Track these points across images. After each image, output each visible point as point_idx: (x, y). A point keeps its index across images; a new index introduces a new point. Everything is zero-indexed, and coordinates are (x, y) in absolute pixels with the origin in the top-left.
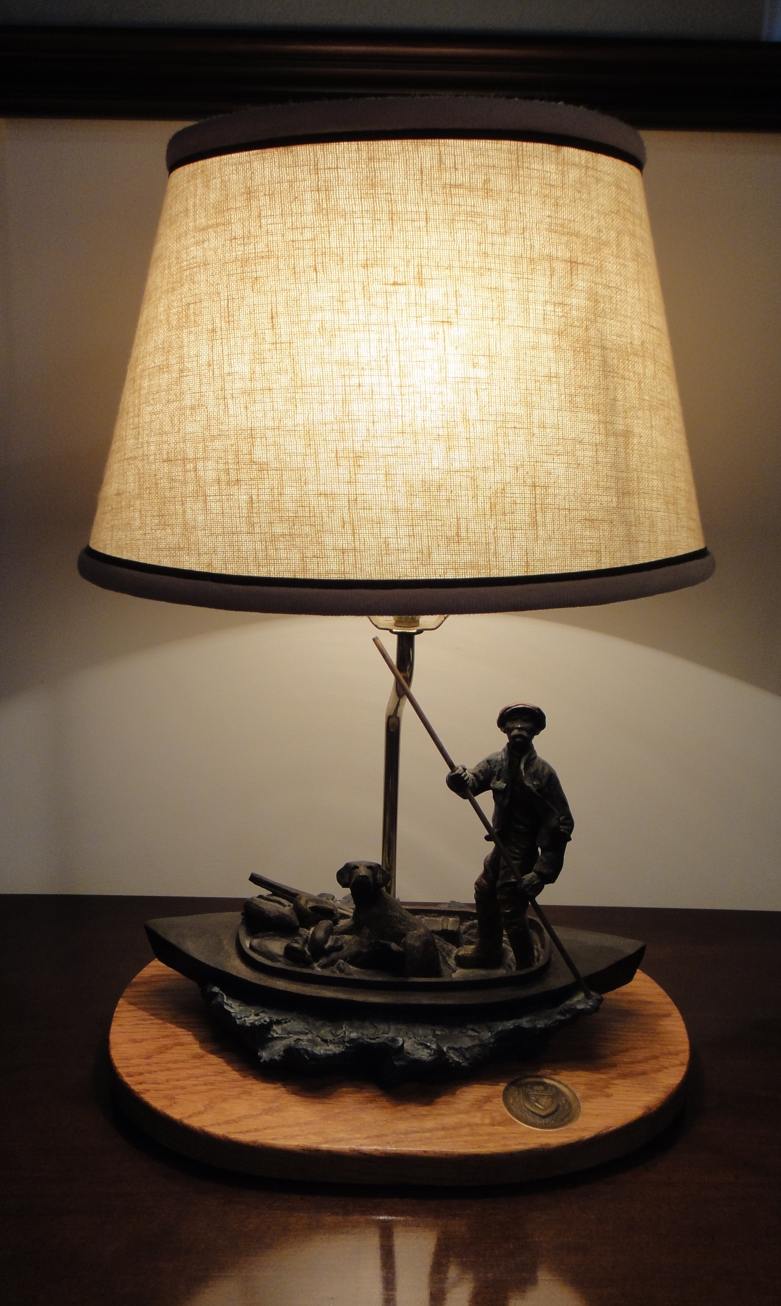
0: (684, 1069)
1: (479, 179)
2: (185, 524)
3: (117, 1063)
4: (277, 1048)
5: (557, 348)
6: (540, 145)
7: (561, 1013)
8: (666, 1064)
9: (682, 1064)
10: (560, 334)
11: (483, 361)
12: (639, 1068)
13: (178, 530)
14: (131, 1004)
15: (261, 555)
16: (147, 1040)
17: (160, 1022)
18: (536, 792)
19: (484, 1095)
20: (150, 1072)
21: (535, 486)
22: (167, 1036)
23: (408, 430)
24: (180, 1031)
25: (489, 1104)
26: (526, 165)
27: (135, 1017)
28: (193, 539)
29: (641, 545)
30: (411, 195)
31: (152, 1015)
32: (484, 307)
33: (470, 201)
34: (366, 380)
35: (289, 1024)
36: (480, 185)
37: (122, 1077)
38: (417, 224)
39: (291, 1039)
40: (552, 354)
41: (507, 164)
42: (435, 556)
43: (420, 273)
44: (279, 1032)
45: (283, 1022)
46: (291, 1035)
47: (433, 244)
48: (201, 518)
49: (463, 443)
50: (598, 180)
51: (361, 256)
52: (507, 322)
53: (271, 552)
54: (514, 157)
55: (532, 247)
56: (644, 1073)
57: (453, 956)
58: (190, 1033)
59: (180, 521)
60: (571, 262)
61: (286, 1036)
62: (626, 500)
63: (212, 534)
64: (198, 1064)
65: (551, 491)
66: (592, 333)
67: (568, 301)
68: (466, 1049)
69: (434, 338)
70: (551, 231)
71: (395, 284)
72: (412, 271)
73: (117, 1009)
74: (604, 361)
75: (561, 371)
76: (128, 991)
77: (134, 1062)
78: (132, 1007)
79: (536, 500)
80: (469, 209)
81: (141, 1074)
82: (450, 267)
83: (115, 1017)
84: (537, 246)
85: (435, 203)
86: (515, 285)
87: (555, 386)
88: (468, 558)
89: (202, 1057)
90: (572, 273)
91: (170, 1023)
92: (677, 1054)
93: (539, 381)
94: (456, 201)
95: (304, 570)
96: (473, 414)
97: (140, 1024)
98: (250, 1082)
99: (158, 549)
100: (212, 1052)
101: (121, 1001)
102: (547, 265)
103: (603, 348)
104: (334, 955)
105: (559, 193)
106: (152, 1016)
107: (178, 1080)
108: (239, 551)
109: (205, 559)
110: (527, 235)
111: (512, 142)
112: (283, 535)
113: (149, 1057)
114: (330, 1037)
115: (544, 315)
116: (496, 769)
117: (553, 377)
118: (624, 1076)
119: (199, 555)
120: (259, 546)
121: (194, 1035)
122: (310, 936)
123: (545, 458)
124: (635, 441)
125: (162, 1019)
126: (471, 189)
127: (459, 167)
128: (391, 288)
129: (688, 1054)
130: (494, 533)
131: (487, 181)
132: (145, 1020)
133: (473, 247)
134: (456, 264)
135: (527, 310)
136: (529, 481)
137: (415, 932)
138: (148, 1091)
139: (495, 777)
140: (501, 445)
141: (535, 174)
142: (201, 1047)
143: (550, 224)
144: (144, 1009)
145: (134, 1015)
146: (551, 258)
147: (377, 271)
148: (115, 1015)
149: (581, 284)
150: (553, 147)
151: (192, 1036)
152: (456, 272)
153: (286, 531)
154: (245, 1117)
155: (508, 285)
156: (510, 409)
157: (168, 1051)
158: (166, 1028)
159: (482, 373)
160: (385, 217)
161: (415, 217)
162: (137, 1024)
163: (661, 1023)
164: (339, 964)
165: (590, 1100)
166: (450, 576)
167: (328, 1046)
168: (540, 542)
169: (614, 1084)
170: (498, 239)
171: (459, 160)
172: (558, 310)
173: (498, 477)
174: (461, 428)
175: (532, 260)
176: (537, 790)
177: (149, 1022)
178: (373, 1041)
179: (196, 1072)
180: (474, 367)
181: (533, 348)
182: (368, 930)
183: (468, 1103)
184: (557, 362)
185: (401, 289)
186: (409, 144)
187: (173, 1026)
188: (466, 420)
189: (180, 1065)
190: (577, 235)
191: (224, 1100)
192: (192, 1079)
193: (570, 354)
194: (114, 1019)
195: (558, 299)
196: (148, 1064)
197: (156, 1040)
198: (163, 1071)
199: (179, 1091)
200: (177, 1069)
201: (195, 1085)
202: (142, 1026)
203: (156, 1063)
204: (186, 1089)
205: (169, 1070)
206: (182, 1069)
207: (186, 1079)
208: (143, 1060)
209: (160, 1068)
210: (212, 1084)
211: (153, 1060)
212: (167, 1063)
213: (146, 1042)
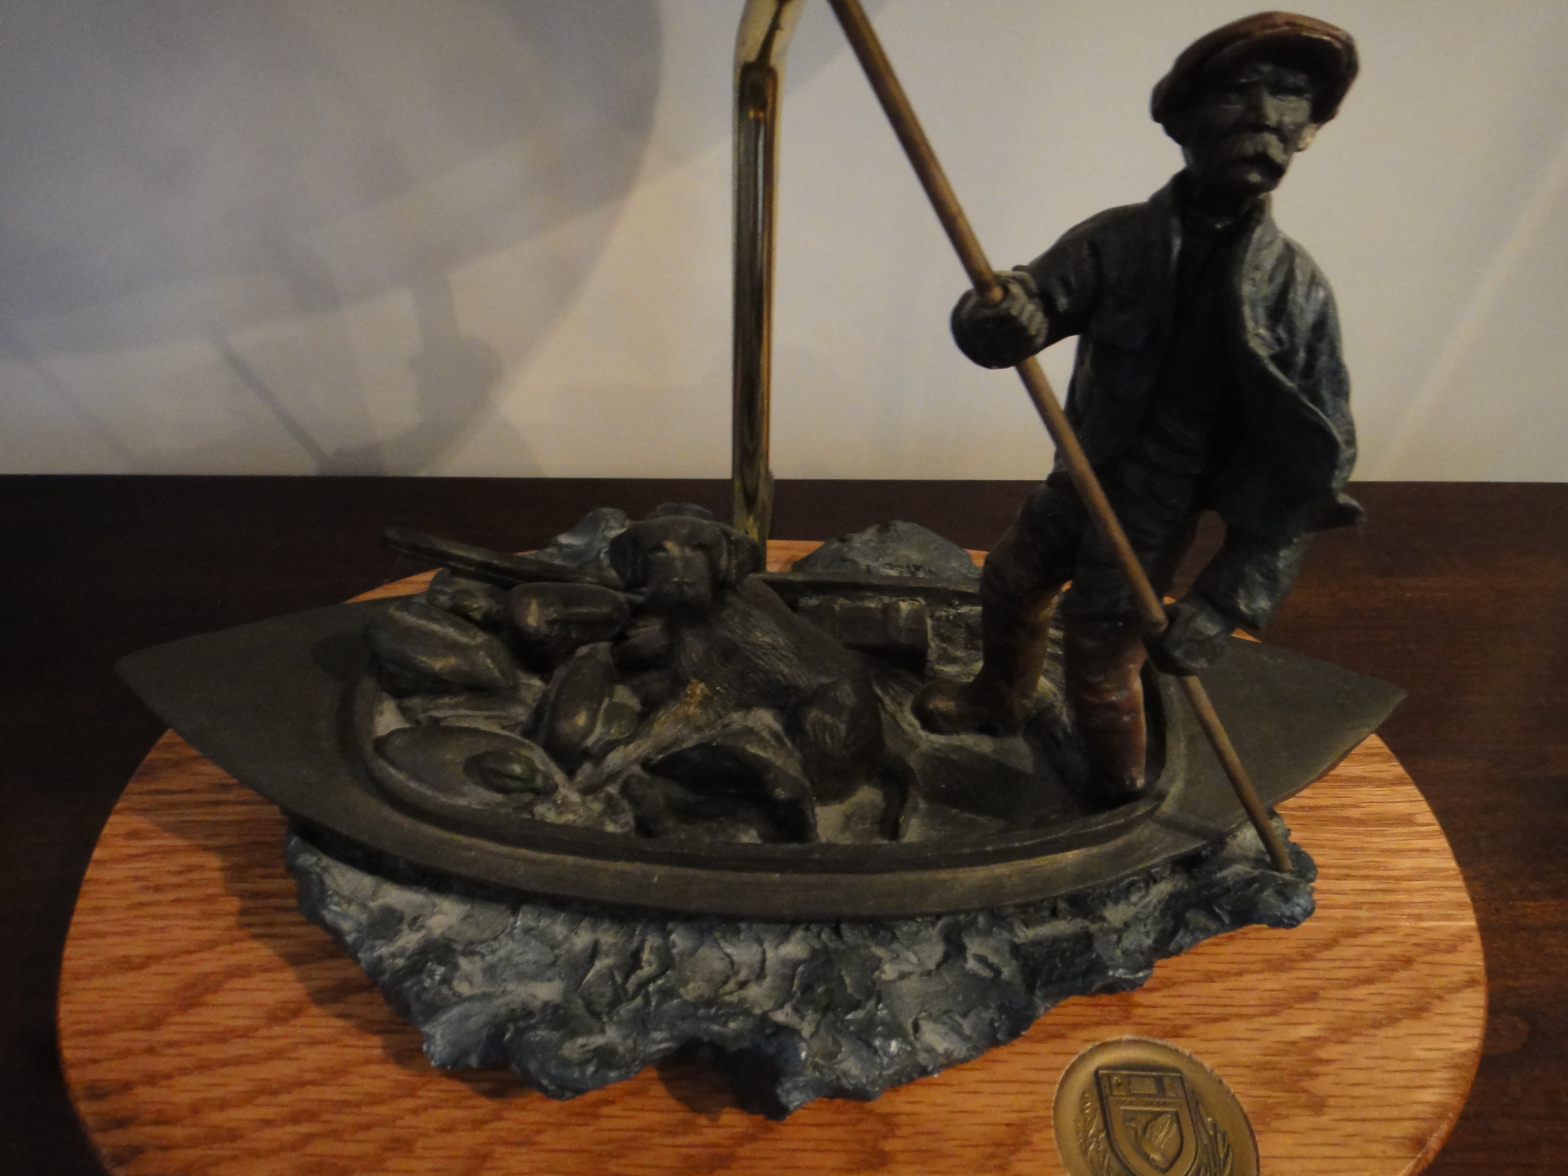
0: (1479, 997)
3: (70, 1050)
8: (1432, 984)
9: (1471, 982)
16: (156, 959)
18: (1273, 369)
19: (1010, 1117)
20: (151, 1079)
22: (211, 945)
25: (1025, 1153)
27: (136, 879)
37: (74, 1100)
44: (475, 979)
45: (485, 948)
46: (508, 986)
56: (1386, 1020)
68: (962, 1014)
73: (97, 854)
76: (134, 792)
77: (116, 1040)
81: (127, 1086)
83: (89, 881)
92: (1451, 949)
97: (149, 904)
100: (318, 998)
101: (110, 825)
113: (153, 1023)
129: (1477, 942)
142: (294, 982)
145: (133, 873)
148: (91, 873)
157: (208, 998)
162: (141, 904)
165: (1275, 1124)
167: (603, 1032)
169: (1323, 1061)
176: (1274, 358)
182: (702, 685)
183: (972, 1153)
189: (235, 1048)
192: (261, 1100)
194: (85, 888)
196: (151, 1050)
197: (183, 959)
198: (184, 1071)
199: (225, 1150)
200: (224, 1063)
201: (268, 1123)
202: (153, 910)
203: (171, 1044)
204: (242, 1137)
205: (204, 1067)
206: (238, 1061)
207: (246, 1099)
208: (139, 1035)
209: (177, 1062)
210: (312, 1116)
211: (165, 1034)
212: (200, 1043)
213: (154, 968)
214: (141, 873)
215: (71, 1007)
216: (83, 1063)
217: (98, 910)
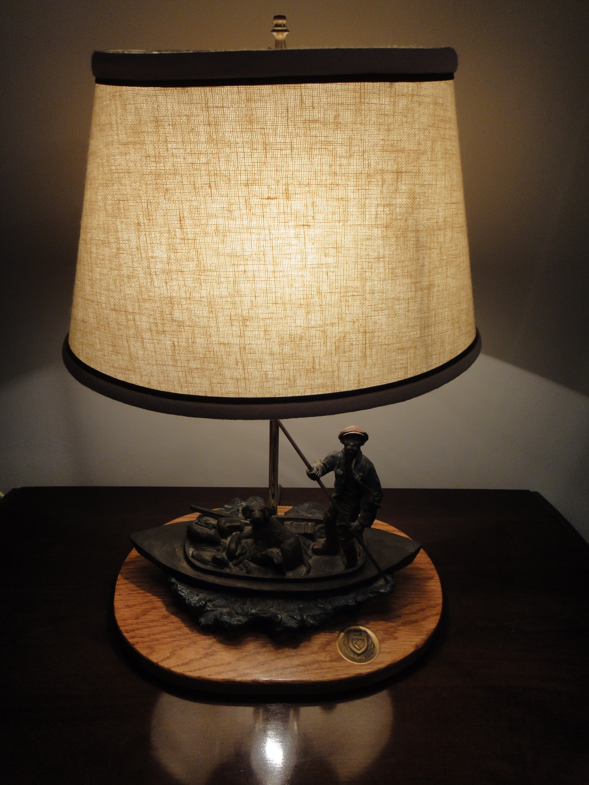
0: (438, 617)
1: (331, 114)
2: (130, 355)
3: (120, 623)
4: (210, 616)
5: (384, 238)
6: (378, 83)
7: (371, 593)
8: (428, 614)
9: (437, 614)
10: (387, 227)
11: (332, 252)
12: (414, 617)
13: (126, 358)
14: (126, 578)
15: (182, 380)
16: (135, 605)
17: (142, 591)
18: (361, 481)
19: (327, 640)
20: (138, 629)
21: (366, 333)
22: (147, 602)
23: (279, 301)
24: (155, 598)
25: (328, 646)
26: (367, 101)
27: (128, 588)
28: (136, 365)
29: (434, 357)
30: (280, 130)
31: (139, 586)
32: (333, 213)
33: (324, 133)
34: (250, 268)
35: (216, 601)
36: (332, 120)
37: (123, 633)
38: (284, 152)
39: (218, 610)
40: (380, 242)
41: (352, 101)
42: (298, 381)
43: (287, 190)
44: (211, 607)
45: (213, 600)
46: (218, 608)
47: (297, 167)
48: (141, 352)
49: (317, 308)
50: (420, 104)
51: (243, 177)
52: (350, 223)
53: (189, 379)
54: (358, 95)
55: (369, 165)
56: (416, 621)
57: (311, 547)
58: (160, 600)
59: (127, 352)
60: (397, 172)
61: (215, 609)
62: (426, 331)
63: (149, 364)
64: (166, 622)
65: (376, 334)
66: (410, 222)
67: (394, 202)
68: (317, 616)
69: (297, 237)
70: (383, 151)
71: (269, 198)
72: (281, 188)
73: (117, 583)
74: (418, 241)
75: (387, 253)
76: (123, 569)
77: (129, 622)
78: (126, 581)
79: (366, 341)
80: (323, 139)
81: (133, 630)
82: (309, 185)
84: (373, 165)
85: (298, 135)
86: (356, 195)
87: (382, 264)
88: (320, 381)
89: (168, 617)
90: (397, 180)
91: (149, 592)
92: (435, 607)
93: (371, 262)
94: (314, 133)
95: (212, 391)
96: (325, 288)
98: (195, 635)
99: (113, 367)
100: (173, 614)
101: (119, 577)
102: (379, 177)
103: (417, 231)
104: (241, 558)
105: (391, 120)
106: (137, 587)
107: (154, 635)
108: (168, 376)
109: (146, 379)
110: (366, 156)
111: (357, 84)
112: (197, 369)
113: (137, 618)
114: (240, 611)
115: (376, 214)
116: (337, 462)
117: (381, 258)
118: (405, 624)
119: (142, 376)
120: (181, 374)
121: (162, 601)
122: (227, 546)
123: (373, 313)
124: (435, 290)
125: (143, 589)
126: (325, 124)
127: (316, 105)
128: (266, 202)
129: (441, 606)
130: (337, 365)
131: (337, 117)
132: (133, 591)
133: (326, 168)
134: (313, 182)
135: (364, 213)
136: (362, 330)
137: (289, 541)
138: (138, 643)
139: (337, 467)
140: (343, 308)
141: (374, 107)
142: (167, 610)
143: (383, 146)
144: (133, 583)
146: (382, 172)
147: (256, 188)
148: (116, 587)
149: (404, 187)
150: (387, 84)
151: (161, 602)
152: (313, 188)
153: (199, 366)
154: (192, 660)
155: (351, 195)
156: (350, 283)
157: (148, 613)
158: (147, 596)
159: (331, 260)
160: (260, 147)
161: (283, 146)
162: (129, 594)
163: (428, 584)
164: (244, 563)
165: (386, 642)
166: (308, 393)
167: (239, 617)
168: (368, 367)
169: (399, 630)
170: (344, 161)
171: (316, 100)
172: (387, 209)
173: (341, 329)
174: (316, 299)
175: (369, 175)
177: (136, 592)
178: (264, 615)
179: (165, 628)
180: (326, 256)
181: (368, 239)
183: (318, 646)
184: (384, 247)
185: (274, 202)
186: (277, 88)
187: (149, 594)
188: (319, 293)
189: (156, 624)
190: (402, 151)
191: (181, 648)
192: (162, 634)
193: (393, 240)
194: (116, 590)
195: (387, 202)
196: (137, 624)
197: (141, 605)
198: (145, 628)
199: (155, 643)
200: (154, 626)
201: (164, 638)
202: (132, 595)
203: (141, 622)
204: (159, 641)
205: (149, 627)
206: (157, 626)
207: (159, 633)
208: (134, 620)
209: (144, 626)
210: (174, 637)
211: (140, 620)
212: (148, 623)
213: (135, 607)
214: (128, 587)
215: (118, 615)
216: (122, 626)
217: (119, 595)
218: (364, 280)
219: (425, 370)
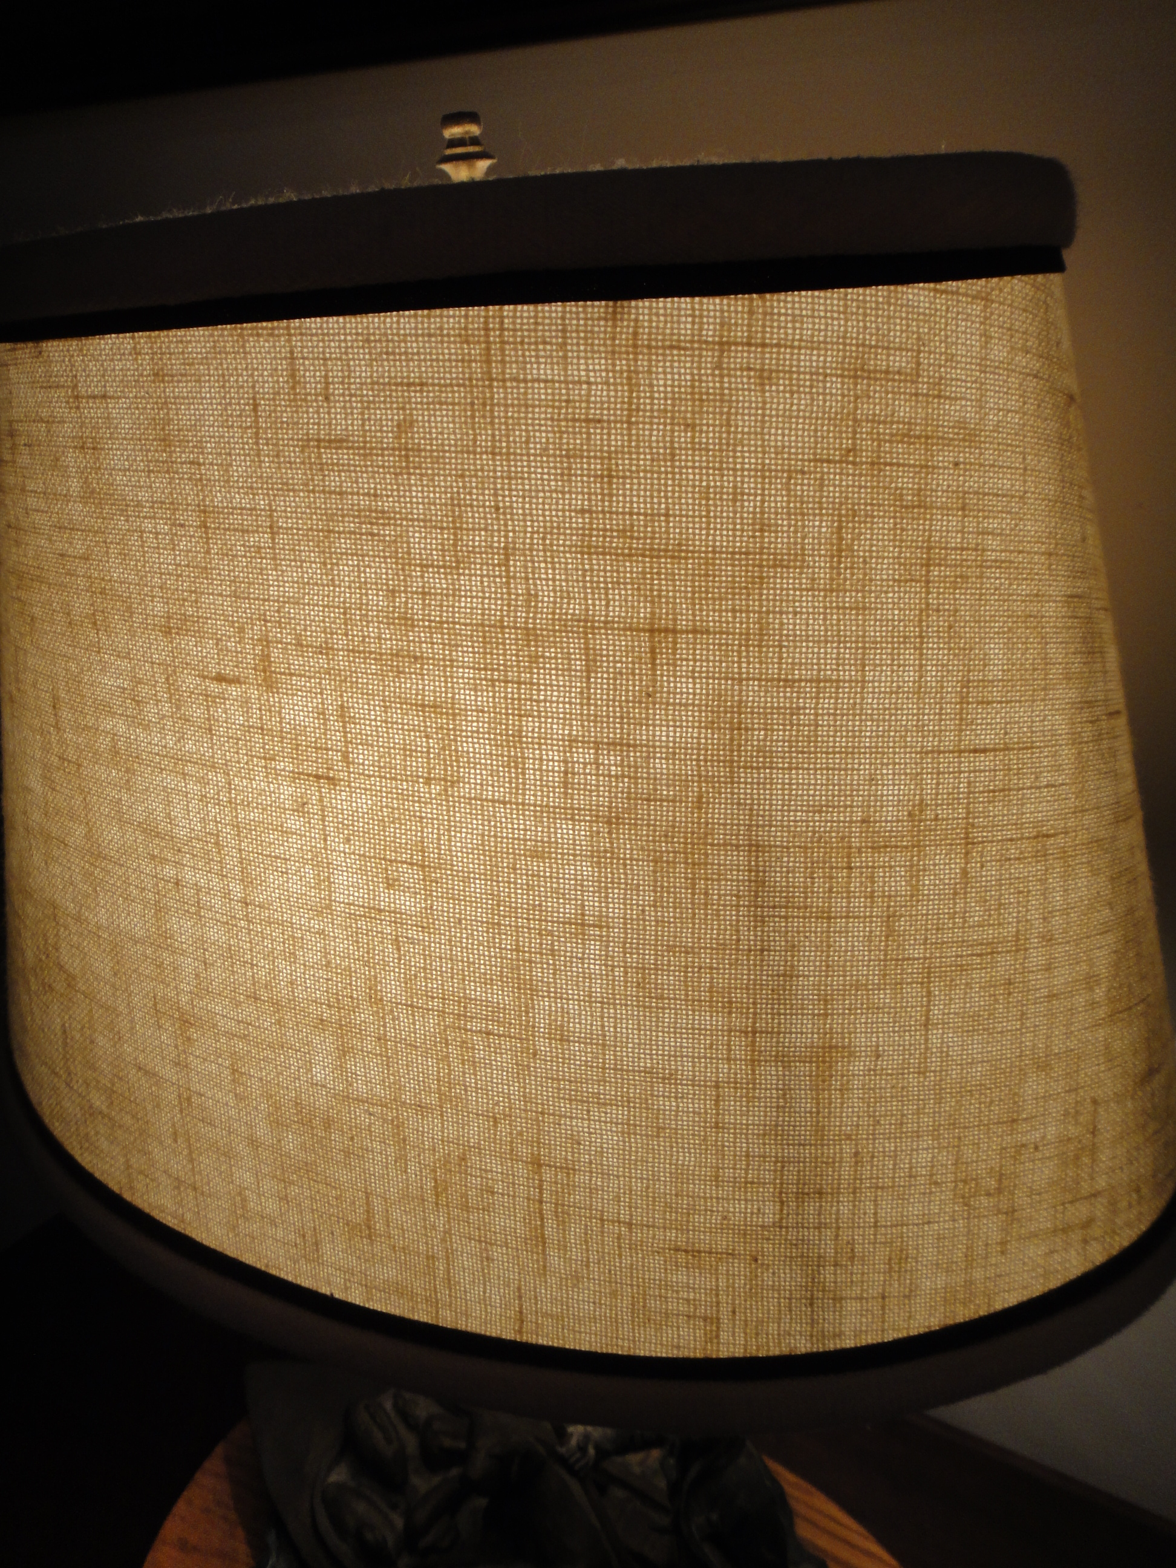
1: (387, 417)
5: (597, 857)
6: (557, 308)
10: (612, 821)
11: (409, 875)
14: (227, 1460)
21: (540, 1166)
23: (264, 995)
26: (513, 370)
29: (852, 1306)
30: (239, 469)
32: (408, 751)
33: (366, 484)
34: (188, 875)
36: (389, 439)
38: (253, 539)
40: (587, 869)
41: (456, 372)
42: (326, 1248)
43: (266, 658)
47: (290, 591)
49: (370, 1045)
51: (159, 608)
52: (465, 790)
54: (476, 351)
55: (531, 597)
60: (652, 631)
62: (811, 1207)
65: (581, 1178)
66: (718, 812)
67: (642, 735)
69: (301, 807)
70: (588, 550)
71: (220, 678)
72: (251, 653)
74: (759, 882)
75: (615, 910)
79: (541, 1193)
80: (365, 502)
82: (326, 649)
84: (546, 597)
85: (287, 488)
86: (484, 699)
87: (594, 947)
88: (389, 1272)
90: (654, 659)
91: (244, 1528)
93: (551, 933)
94: (333, 481)
95: (130, 1187)
96: (392, 988)
97: (211, 1511)
101: (219, 1448)
102: (575, 645)
103: (755, 848)
105: (617, 440)
106: (233, 1499)
110: (516, 565)
111: (474, 311)
115: (566, 773)
117: (589, 925)
123: (564, 1107)
124: (858, 1066)
125: (239, 1512)
126: (366, 451)
127: (337, 390)
128: (214, 687)
130: (443, 1240)
131: (404, 427)
132: (220, 1505)
133: (377, 600)
134: (339, 641)
135: (516, 764)
136: (524, 1151)
140: (455, 1064)
141: (541, 392)
143: (586, 533)
144: (232, 1480)
146: (587, 625)
147: (188, 643)
149: (685, 686)
150: (598, 308)
152: (341, 661)
155: (466, 697)
156: (475, 991)
159: (407, 903)
160: (193, 520)
161: (248, 521)
166: (356, 1297)
168: (553, 1281)
170: (439, 582)
171: (336, 371)
172: (611, 760)
173: (451, 1131)
174: (364, 1016)
175: (530, 634)
180: (389, 886)
181: (535, 854)
184: (602, 890)
185: (234, 691)
186: (225, 335)
188: (375, 999)
190: (678, 553)
193: (642, 871)
195: (615, 733)
218: (528, 989)
219: (802, 1346)
